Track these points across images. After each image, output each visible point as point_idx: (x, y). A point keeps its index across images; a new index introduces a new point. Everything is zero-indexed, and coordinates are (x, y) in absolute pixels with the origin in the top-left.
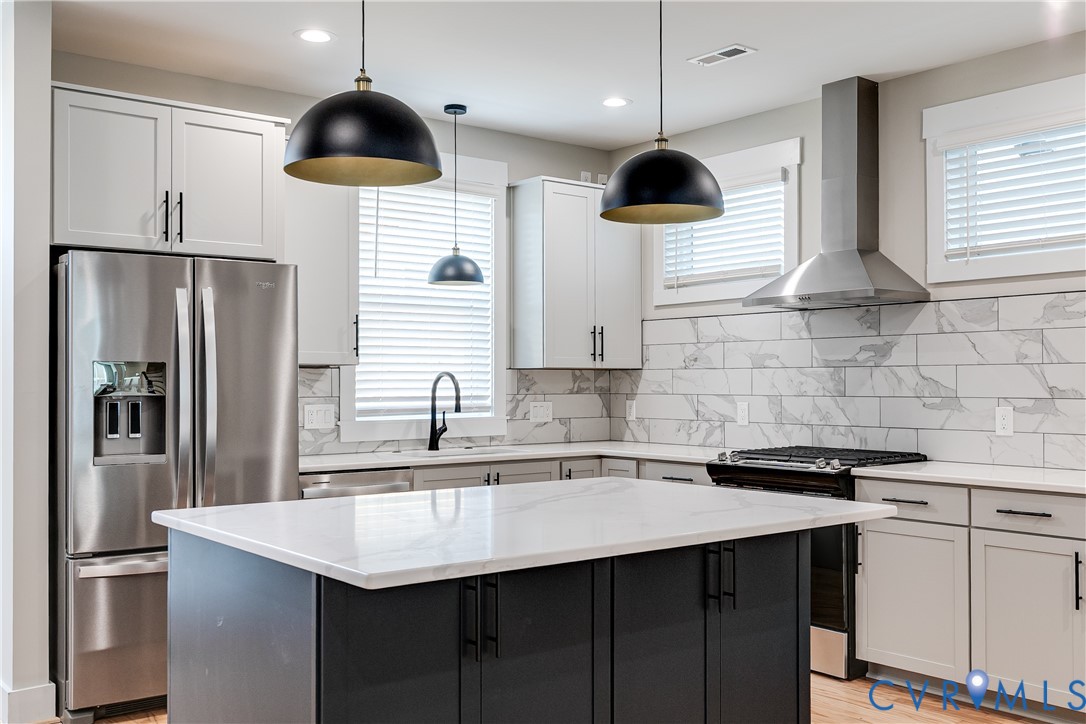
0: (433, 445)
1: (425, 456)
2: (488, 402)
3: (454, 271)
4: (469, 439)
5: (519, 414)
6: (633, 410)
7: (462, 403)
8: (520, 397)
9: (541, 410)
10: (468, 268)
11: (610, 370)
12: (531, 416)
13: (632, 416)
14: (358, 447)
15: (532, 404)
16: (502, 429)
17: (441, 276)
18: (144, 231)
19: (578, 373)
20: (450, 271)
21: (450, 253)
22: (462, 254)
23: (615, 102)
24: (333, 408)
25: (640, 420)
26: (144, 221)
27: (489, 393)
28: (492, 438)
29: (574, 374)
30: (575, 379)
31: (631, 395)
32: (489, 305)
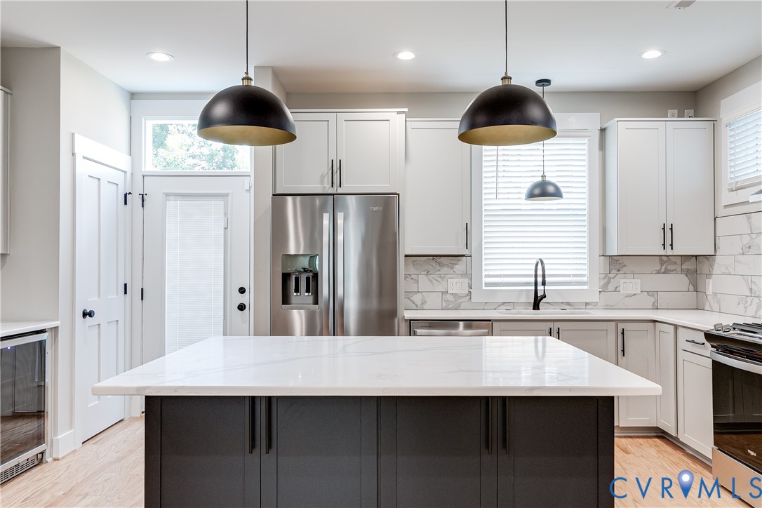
0: (536, 306)
1: (530, 314)
2: (585, 279)
3: (543, 191)
4: (568, 304)
5: (611, 287)
6: (711, 286)
7: (547, 279)
8: (611, 276)
9: (629, 285)
10: (551, 189)
11: (696, 256)
12: (621, 289)
13: (710, 291)
14: (485, 306)
15: (622, 281)
16: (595, 298)
17: (531, 195)
18: (322, 183)
19: (665, 258)
20: (537, 191)
21: (540, 179)
22: (548, 179)
23: (652, 54)
24: (467, 281)
25: (715, 294)
26: (322, 177)
27: (585, 272)
28: (587, 304)
29: (661, 260)
30: (662, 263)
31: (709, 275)
32: (585, 212)
